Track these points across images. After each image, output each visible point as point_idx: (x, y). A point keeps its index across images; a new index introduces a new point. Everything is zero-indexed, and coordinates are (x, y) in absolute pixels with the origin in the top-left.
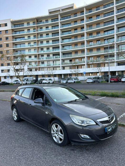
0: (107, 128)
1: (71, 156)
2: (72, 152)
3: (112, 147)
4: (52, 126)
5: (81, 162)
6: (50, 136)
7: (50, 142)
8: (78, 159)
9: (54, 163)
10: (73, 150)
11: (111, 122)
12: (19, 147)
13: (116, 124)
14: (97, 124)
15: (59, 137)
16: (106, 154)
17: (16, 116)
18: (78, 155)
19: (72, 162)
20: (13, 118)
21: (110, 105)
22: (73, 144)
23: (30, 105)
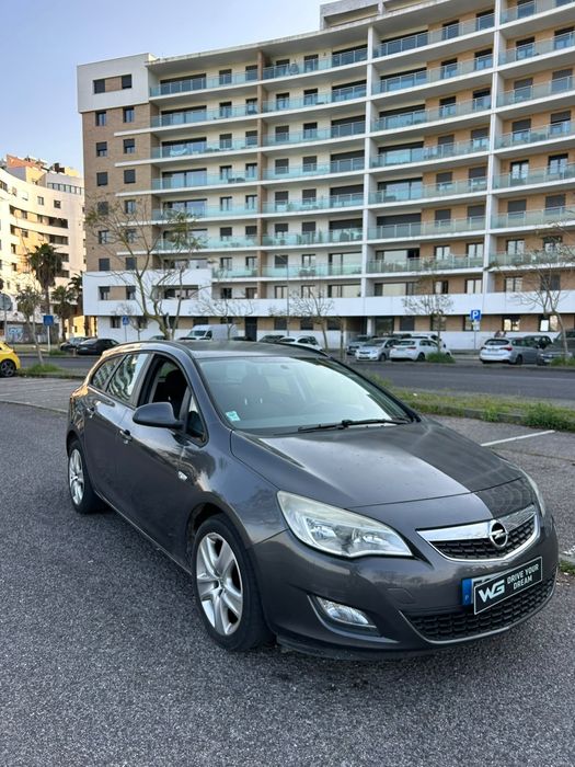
0: (474, 580)
1: (263, 709)
2: (276, 687)
4: (201, 547)
5: (304, 746)
7: (187, 625)
8: (290, 730)
9: (156, 736)
10: (285, 678)
11: (505, 551)
13: (536, 567)
14: (417, 554)
15: (224, 602)
16: (454, 724)
17: (81, 484)
18: (301, 706)
19: (251, 739)
22: (287, 646)
23: (127, 433)
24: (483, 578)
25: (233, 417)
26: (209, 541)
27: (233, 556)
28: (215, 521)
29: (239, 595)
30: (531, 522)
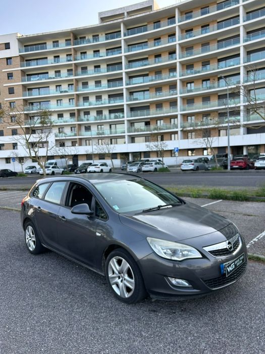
0: (224, 264)
1: (151, 324)
2: (152, 315)
3: (234, 304)
4: (111, 263)
5: (172, 335)
6: (106, 282)
7: (105, 296)
8: (164, 330)
9: (114, 339)
10: (154, 311)
11: (233, 251)
12: (41, 306)
13: (243, 257)
14: (204, 257)
15: (124, 284)
16: (223, 319)
17: (34, 242)
18: (165, 321)
19: (152, 335)
20: (27, 246)
21: (232, 217)
22: (154, 298)
23: (64, 217)
24: (227, 263)
25: (116, 208)
26: (115, 260)
27: (128, 265)
28: (118, 252)
29: (133, 281)
30: (238, 240)
